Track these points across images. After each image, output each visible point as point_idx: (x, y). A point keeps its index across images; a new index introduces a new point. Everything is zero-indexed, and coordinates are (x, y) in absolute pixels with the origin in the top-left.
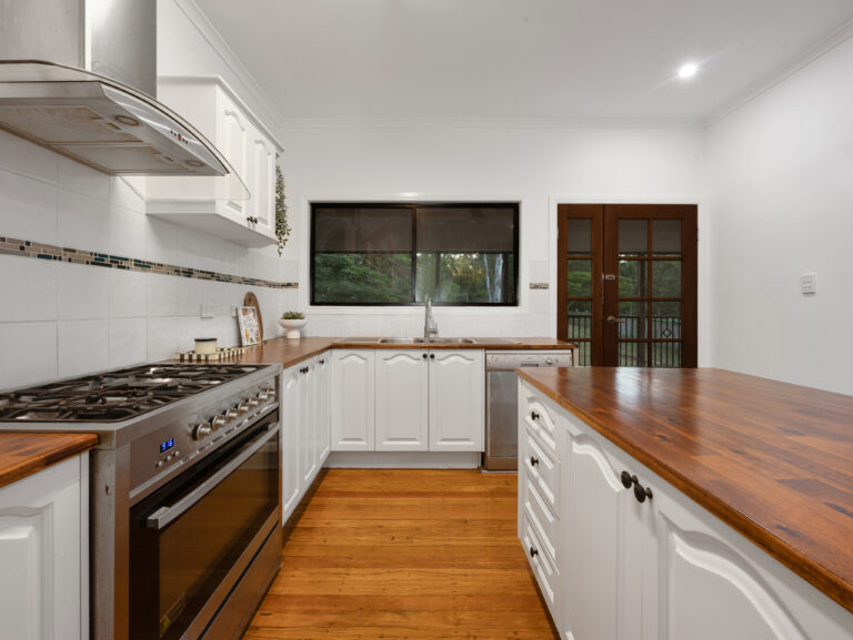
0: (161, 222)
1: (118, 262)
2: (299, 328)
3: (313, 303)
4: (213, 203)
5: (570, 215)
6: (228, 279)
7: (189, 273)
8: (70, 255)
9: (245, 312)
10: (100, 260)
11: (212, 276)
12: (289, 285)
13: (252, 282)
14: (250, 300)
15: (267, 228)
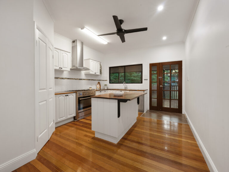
0: (86, 75)
1: (82, 79)
2: (107, 87)
3: (110, 83)
4: (89, 72)
5: (152, 65)
6: (95, 80)
7: (89, 80)
8: (77, 79)
9: (97, 84)
10: (80, 79)
11: (93, 80)
12: (106, 80)
13: (99, 80)
14: (99, 83)
15: (99, 73)
